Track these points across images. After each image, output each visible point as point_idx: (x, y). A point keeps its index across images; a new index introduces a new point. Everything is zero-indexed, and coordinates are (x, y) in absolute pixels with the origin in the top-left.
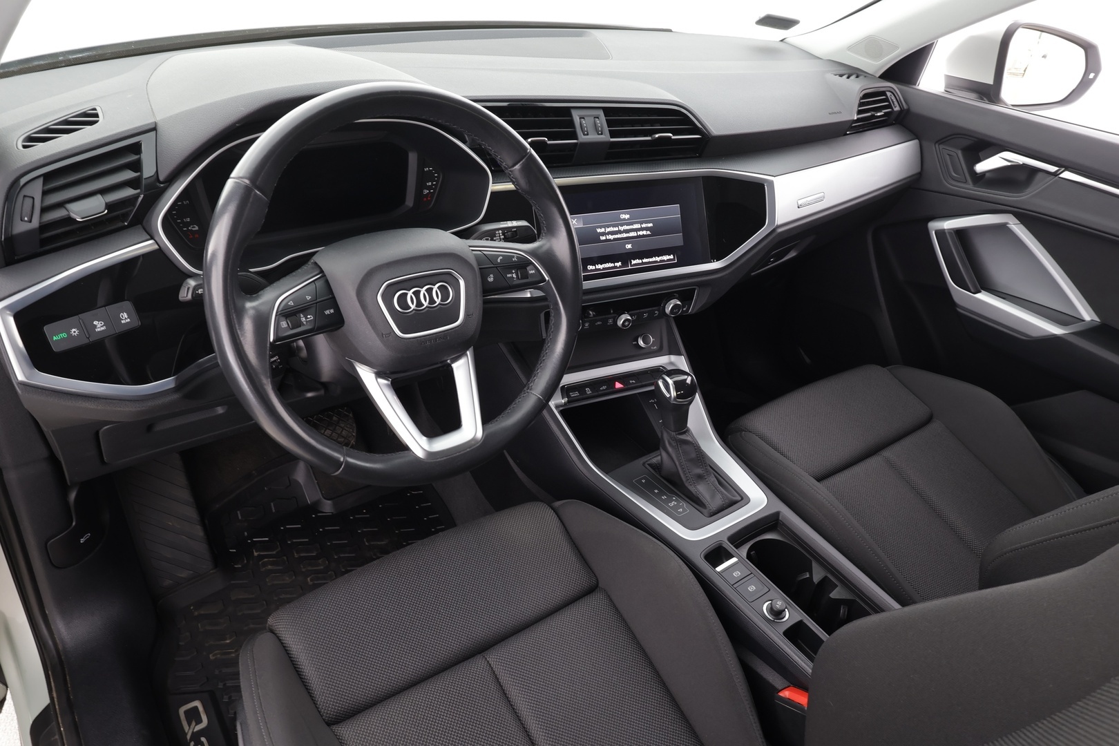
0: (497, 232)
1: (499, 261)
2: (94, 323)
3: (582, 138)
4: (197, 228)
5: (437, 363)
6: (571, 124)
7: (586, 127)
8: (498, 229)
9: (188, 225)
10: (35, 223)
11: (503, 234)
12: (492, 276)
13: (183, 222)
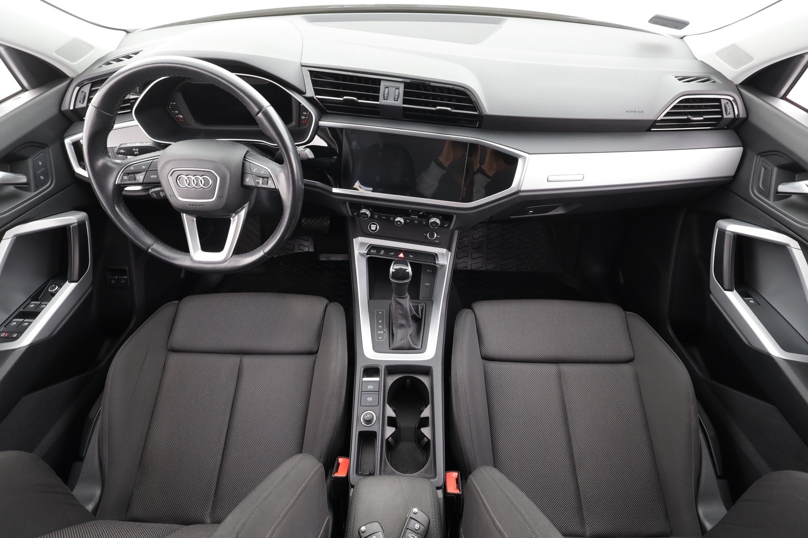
1: (254, 171)
3: (382, 101)
4: (182, 117)
6: (378, 90)
7: (387, 94)
9: (178, 114)
10: (85, 105)
12: (251, 178)
13: (174, 113)
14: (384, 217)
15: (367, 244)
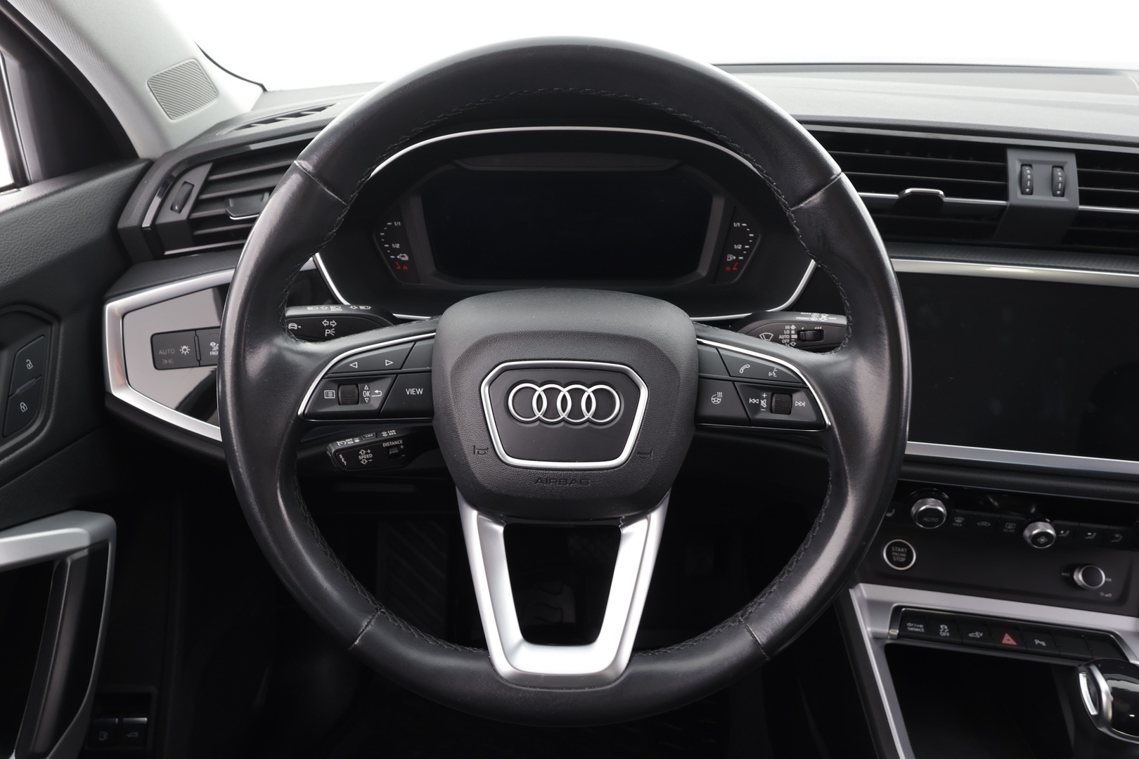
0: (787, 327)
1: (742, 371)
2: (211, 344)
3: (1017, 197)
4: (406, 258)
5: (589, 520)
6: (1003, 173)
7: (1031, 180)
8: (790, 323)
9: (396, 252)
10: (184, 215)
11: (798, 332)
12: (720, 394)
13: (390, 247)
14: (984, 524)
15: (889, 604)
